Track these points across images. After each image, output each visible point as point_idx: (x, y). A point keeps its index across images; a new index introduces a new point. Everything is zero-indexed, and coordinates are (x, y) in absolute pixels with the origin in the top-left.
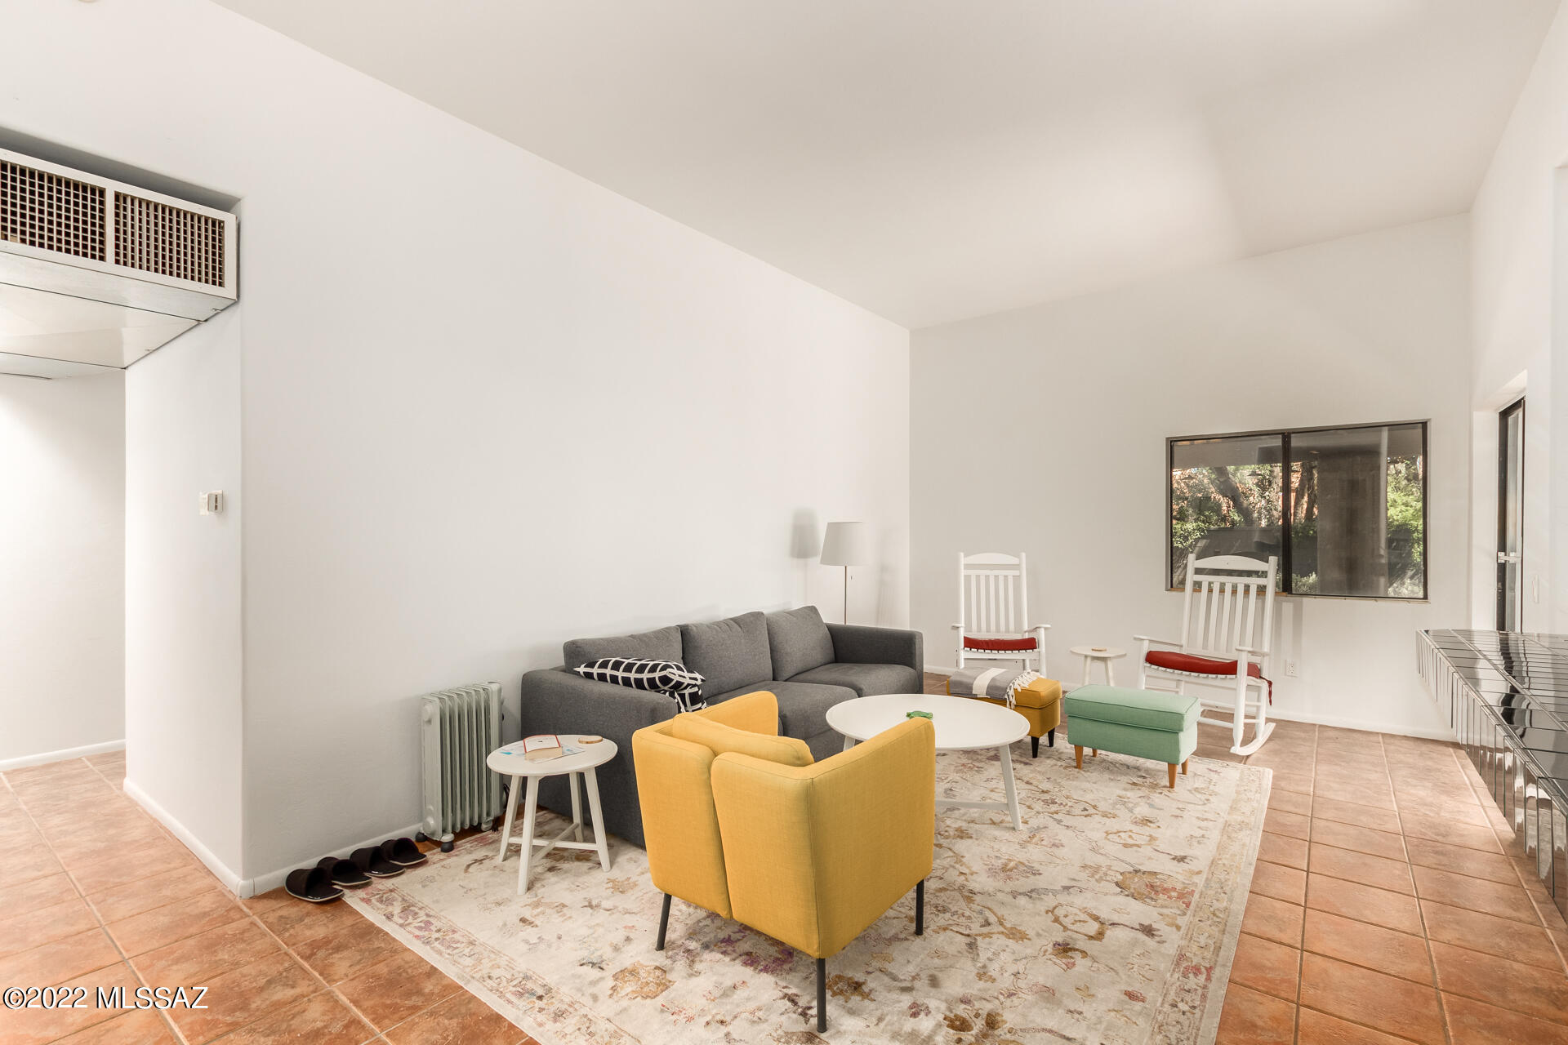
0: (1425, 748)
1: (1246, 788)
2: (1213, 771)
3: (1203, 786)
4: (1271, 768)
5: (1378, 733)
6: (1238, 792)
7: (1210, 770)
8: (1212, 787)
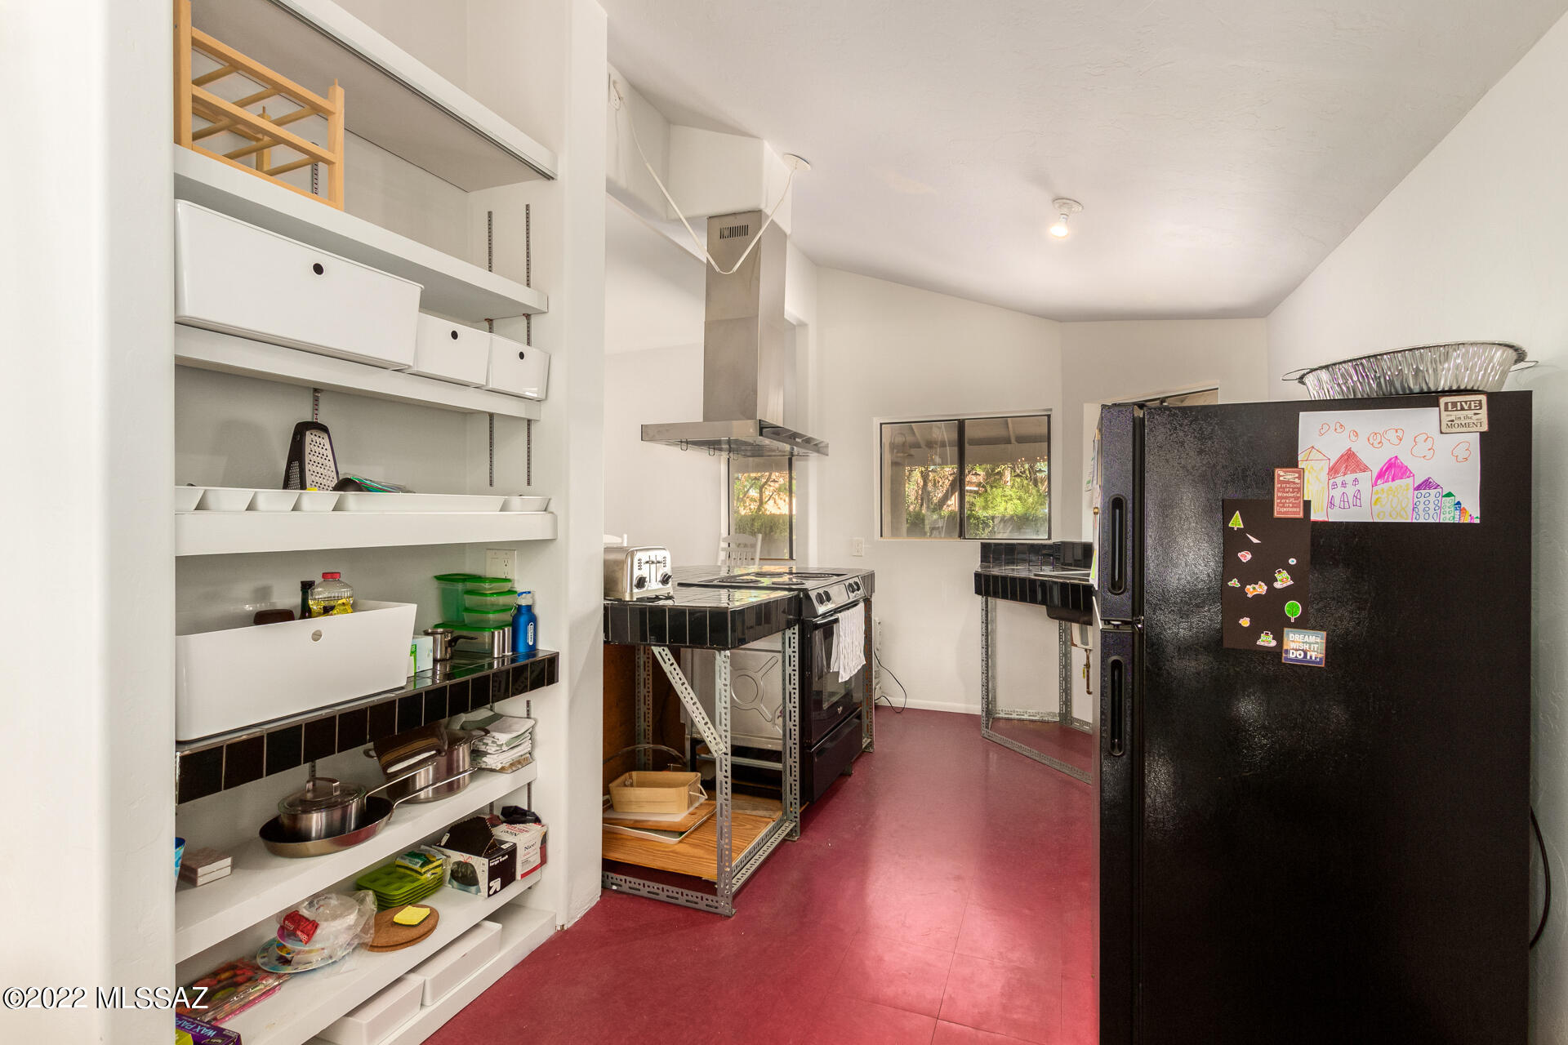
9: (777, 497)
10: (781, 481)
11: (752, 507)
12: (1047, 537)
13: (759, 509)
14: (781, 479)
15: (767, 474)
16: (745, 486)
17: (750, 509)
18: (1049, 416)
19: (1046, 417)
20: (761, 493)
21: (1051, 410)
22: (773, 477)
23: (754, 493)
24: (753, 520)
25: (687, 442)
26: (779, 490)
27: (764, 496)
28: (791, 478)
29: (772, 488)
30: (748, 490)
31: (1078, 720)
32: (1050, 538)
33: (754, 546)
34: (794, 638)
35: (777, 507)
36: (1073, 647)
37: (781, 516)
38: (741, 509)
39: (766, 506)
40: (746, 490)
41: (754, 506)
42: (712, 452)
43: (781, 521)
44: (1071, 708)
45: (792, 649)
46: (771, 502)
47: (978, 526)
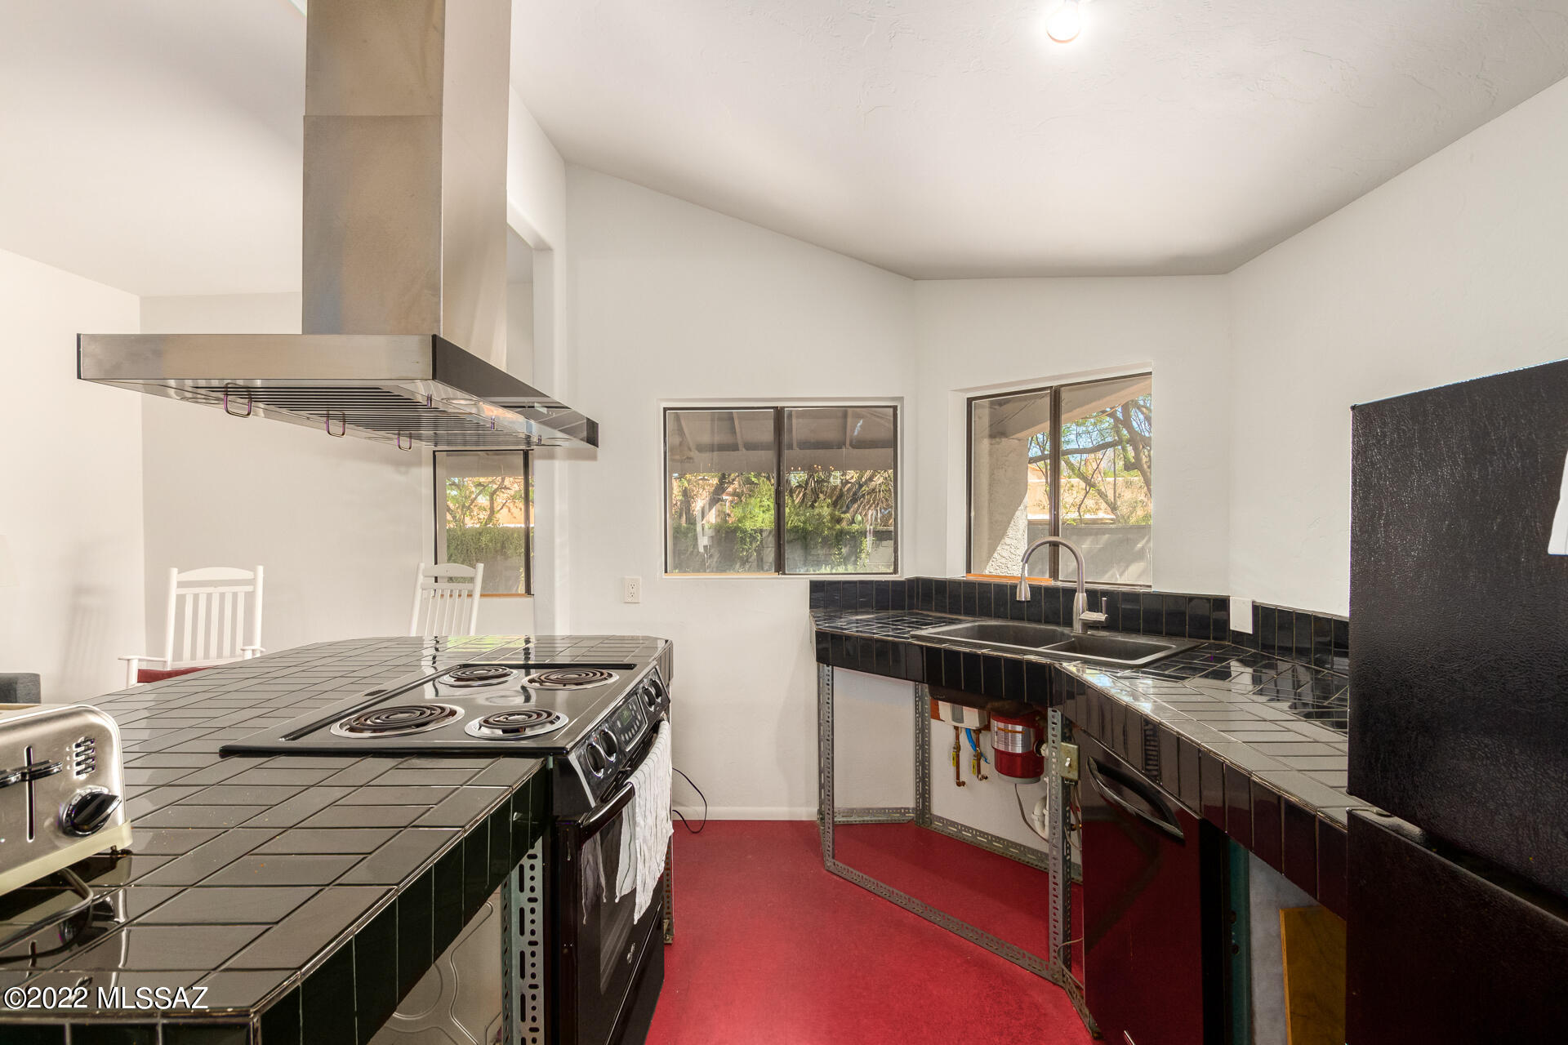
9: (511, 505)
10: (516, 487)
11: (481, 516)
12: (891, 571)
13: (490, 518)
14: (516, 485)
15: (499, 478)
16: (472, 492)
17: (479, 519)
18: (895, 408)
19: (891, 410)
20: (492, 501)
21: (901, 399)
22: (507, 482)
23: (483, 500)
24: (480, 534)
25: (250, 394)
26: (513, 498)
27: (495, 505)
28: (527, 485)
29: (506, 495)
30: (476, 498)
31: (940, 819)
32: (895, 571)
33: (472, 580)
34: (532, 867)
35: (510, 519)
36: (933, 722)
37: (514, 530)
38: (467, 519)
39: (498, 516)
40: (473, 496)
41: (484, 515)
42: (336, 426)
43: (516, 535)
44: (929, 802)
45: (527, 894)
46: (505, 510)
47: (745, 540)
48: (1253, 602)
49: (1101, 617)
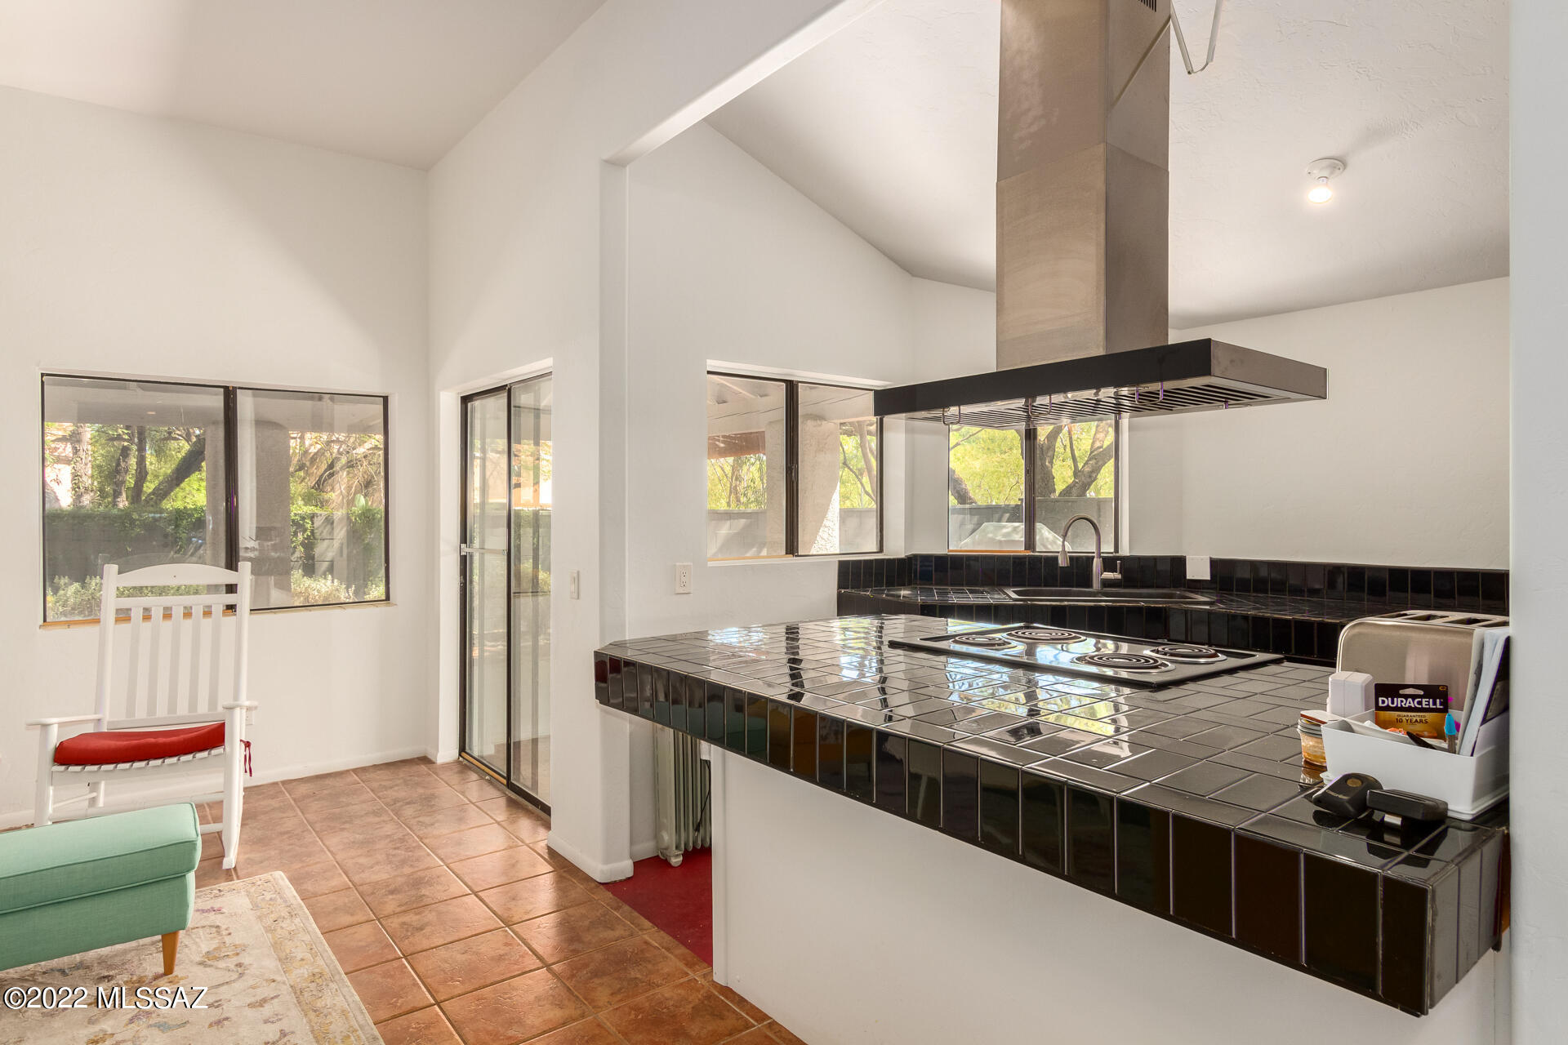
0: (403, 773)
1: (273, 916)
2: (208, 911)
3: (214, 944)
4: (277, 869)
5: (348, 771)
6: (268, 930)
7: (203, 911)
8: (228, 940)
32: (881, 550)
48: (1211, 558)
49: (1117, 576)
